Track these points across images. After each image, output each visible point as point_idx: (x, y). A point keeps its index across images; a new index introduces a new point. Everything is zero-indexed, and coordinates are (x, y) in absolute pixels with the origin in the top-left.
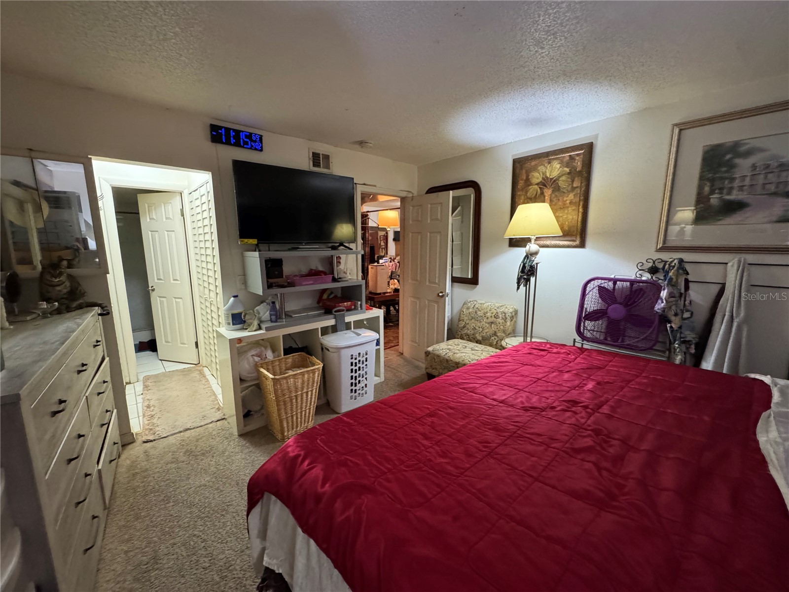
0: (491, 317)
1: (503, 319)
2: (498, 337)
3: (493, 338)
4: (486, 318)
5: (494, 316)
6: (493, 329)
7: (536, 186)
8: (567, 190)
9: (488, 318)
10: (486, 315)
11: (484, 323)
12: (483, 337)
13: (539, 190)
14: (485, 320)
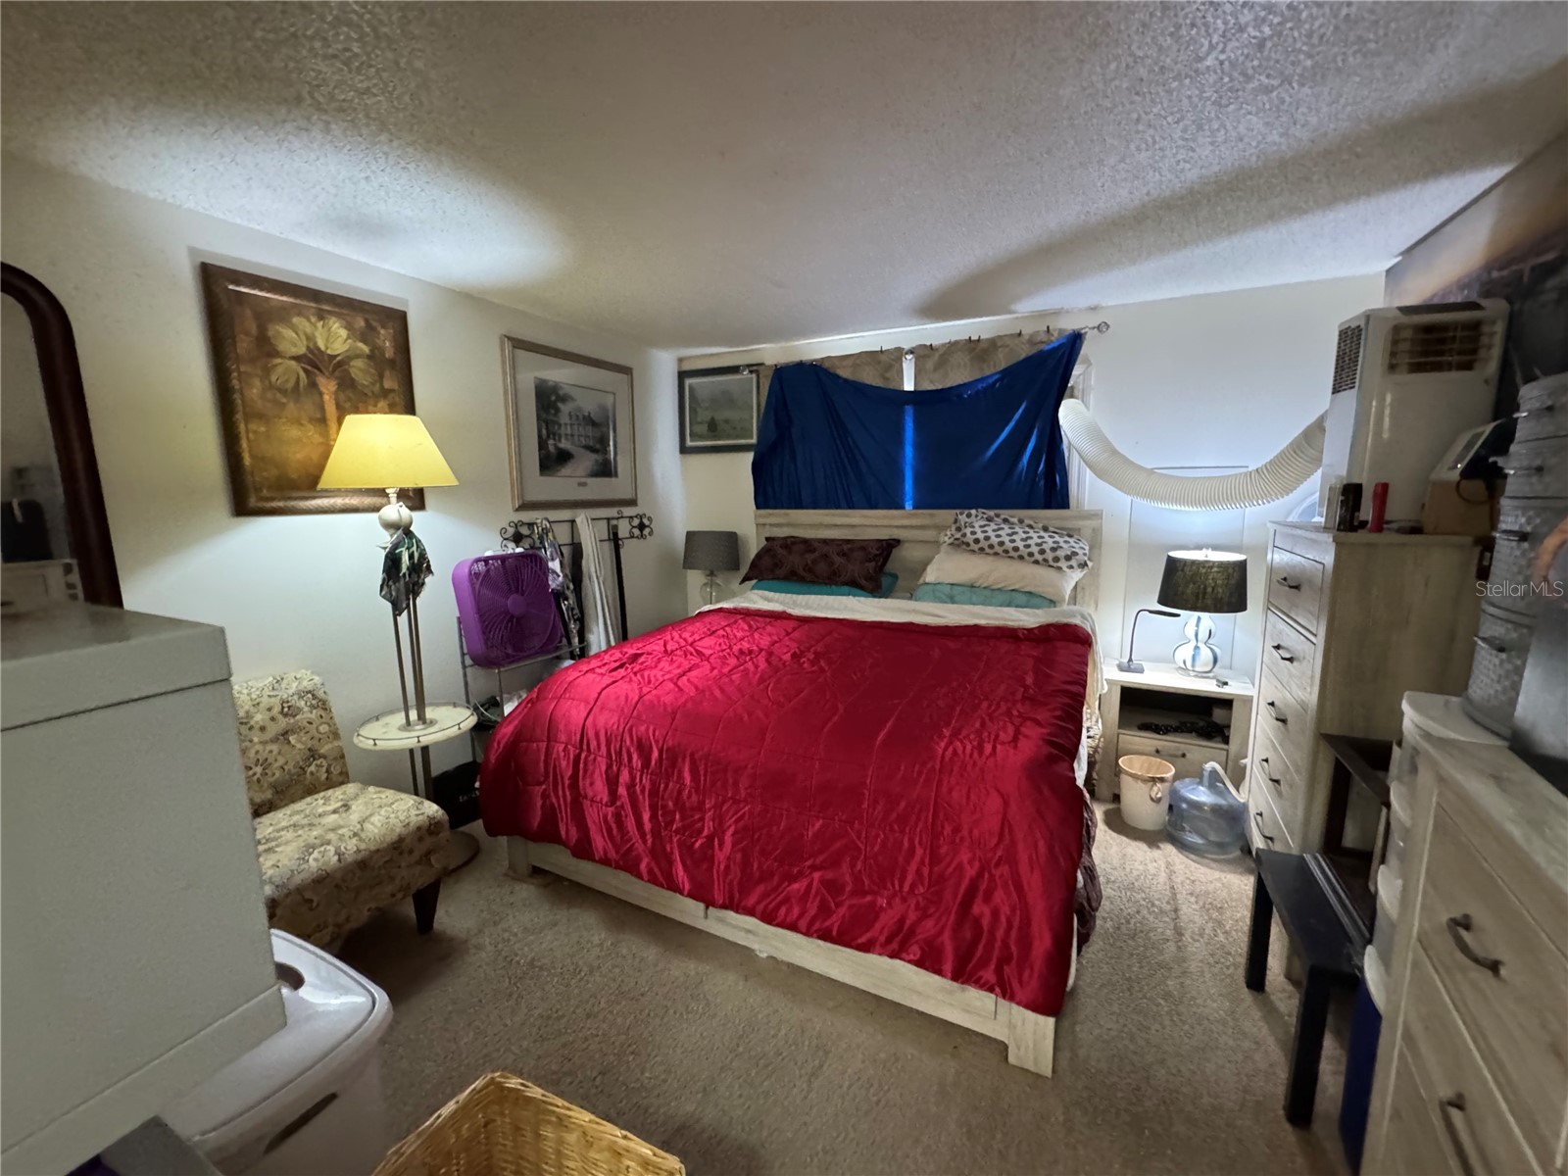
0: (273, 719)
1: (313, 707)
2: (325, 757)
3: (313, 768)
4: (256, 731)
5: (282, 712)
6: (299, 746)
7: (293, 363)
8: (373, 392)
9: (263, 729)
10: (252, 723)
11: (258, 747)
12: (274, 786)
13: (302, 374)
14: (256, 740)
